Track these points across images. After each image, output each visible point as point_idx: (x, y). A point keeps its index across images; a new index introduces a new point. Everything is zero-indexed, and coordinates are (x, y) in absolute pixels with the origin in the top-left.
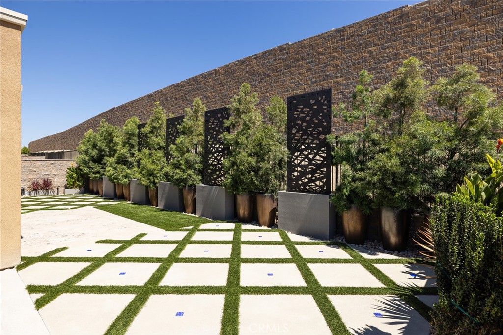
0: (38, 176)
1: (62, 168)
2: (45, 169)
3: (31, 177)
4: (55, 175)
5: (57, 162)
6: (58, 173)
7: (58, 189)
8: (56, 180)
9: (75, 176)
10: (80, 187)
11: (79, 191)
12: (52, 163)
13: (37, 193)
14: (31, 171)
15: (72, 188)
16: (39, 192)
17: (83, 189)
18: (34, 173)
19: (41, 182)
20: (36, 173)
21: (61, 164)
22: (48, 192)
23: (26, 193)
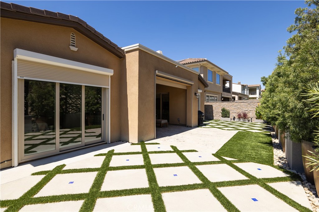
0: (242, 111)
1: (254, 107)
2: (245, 107)
3: (238, 111)
4: (250, 111)
6: (252, 109)
7: (251, 119)
8: (251, 113)
10: (264, 119)
11: (263, 121)
12: (249, 104)
15: (259, 119)
16: (240, 119)
18: (239, 109)
19: (242, 115)
20: (241, 109)
21: (254, 104)
22: (245, 120)
23: (236, 119)
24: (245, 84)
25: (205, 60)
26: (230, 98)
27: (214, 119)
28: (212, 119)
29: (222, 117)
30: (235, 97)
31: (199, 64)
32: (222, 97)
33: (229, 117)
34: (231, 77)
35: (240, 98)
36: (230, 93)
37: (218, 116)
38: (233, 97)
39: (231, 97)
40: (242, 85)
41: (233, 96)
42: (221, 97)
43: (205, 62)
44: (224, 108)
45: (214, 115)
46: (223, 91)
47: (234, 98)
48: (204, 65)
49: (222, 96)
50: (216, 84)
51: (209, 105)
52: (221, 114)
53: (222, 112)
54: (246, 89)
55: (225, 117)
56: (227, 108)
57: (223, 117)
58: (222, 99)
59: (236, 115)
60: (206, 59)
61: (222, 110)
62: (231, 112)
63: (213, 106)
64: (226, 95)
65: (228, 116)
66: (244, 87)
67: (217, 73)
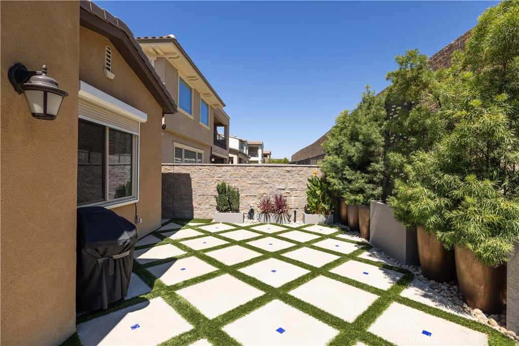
0: (271, 190)
1: (301, 179)
2: (279, 180)
3: (262, 192)
4: (291, 190)
5: (295, 168)
6: (295, 186)
7: (295, 212)
8: (293, 198)
9: (318, 192)
10: (327, 213)
11: (325, 219)
12: (289, 171)
13: (267, 219)
14: (264, 183)
15: (314, 213)
16: (269, 216)
17: (330, 216)
18: (266, 185)
19: (273, 201)
20: (269, 185)
21: (301, 173)
22: (281, 218)
23: (255, 214)
24: (243, 139)
25: (169, 40)
26: (226, 159)
27: (195, 217)
28: (187, 216)
29: (218, 209)
30: (233, 158)
31: (151, 50)
32: (212, 156)
33: (237, 211)
34: (228, 119)
35: (240, 161)
36: (226, 149)
37: (207, 206)
38: (230, 158)
39: (227, 157)
40: (239, 140)
41: (231, 155)
42: (210, 155)
43: (170, 47)
44: (224, 184)
45: (195, 205)
46: (214, 144)
47: (231, 160)
48: (167, 57)
49: (213, 153)
50: (201, 123)
51: (179, 174)
52: (214, 202)
53: (217, 194)
54: (245, 148)
55: (226, 211)
56: (233, 184)
57: (221, 211)
58: (213, 160)
59: (255, 203)
60: (172, 36)
61: (218, 190)
62: (242, 195)
63: (191, 176)
64: (219, 152)
65: (234, 207)
66: (242, 143)
67: (203, 98)
